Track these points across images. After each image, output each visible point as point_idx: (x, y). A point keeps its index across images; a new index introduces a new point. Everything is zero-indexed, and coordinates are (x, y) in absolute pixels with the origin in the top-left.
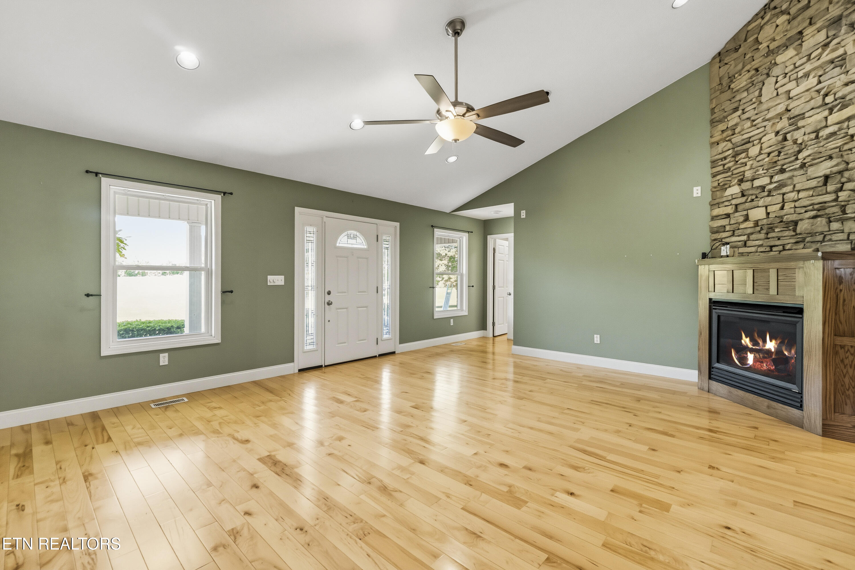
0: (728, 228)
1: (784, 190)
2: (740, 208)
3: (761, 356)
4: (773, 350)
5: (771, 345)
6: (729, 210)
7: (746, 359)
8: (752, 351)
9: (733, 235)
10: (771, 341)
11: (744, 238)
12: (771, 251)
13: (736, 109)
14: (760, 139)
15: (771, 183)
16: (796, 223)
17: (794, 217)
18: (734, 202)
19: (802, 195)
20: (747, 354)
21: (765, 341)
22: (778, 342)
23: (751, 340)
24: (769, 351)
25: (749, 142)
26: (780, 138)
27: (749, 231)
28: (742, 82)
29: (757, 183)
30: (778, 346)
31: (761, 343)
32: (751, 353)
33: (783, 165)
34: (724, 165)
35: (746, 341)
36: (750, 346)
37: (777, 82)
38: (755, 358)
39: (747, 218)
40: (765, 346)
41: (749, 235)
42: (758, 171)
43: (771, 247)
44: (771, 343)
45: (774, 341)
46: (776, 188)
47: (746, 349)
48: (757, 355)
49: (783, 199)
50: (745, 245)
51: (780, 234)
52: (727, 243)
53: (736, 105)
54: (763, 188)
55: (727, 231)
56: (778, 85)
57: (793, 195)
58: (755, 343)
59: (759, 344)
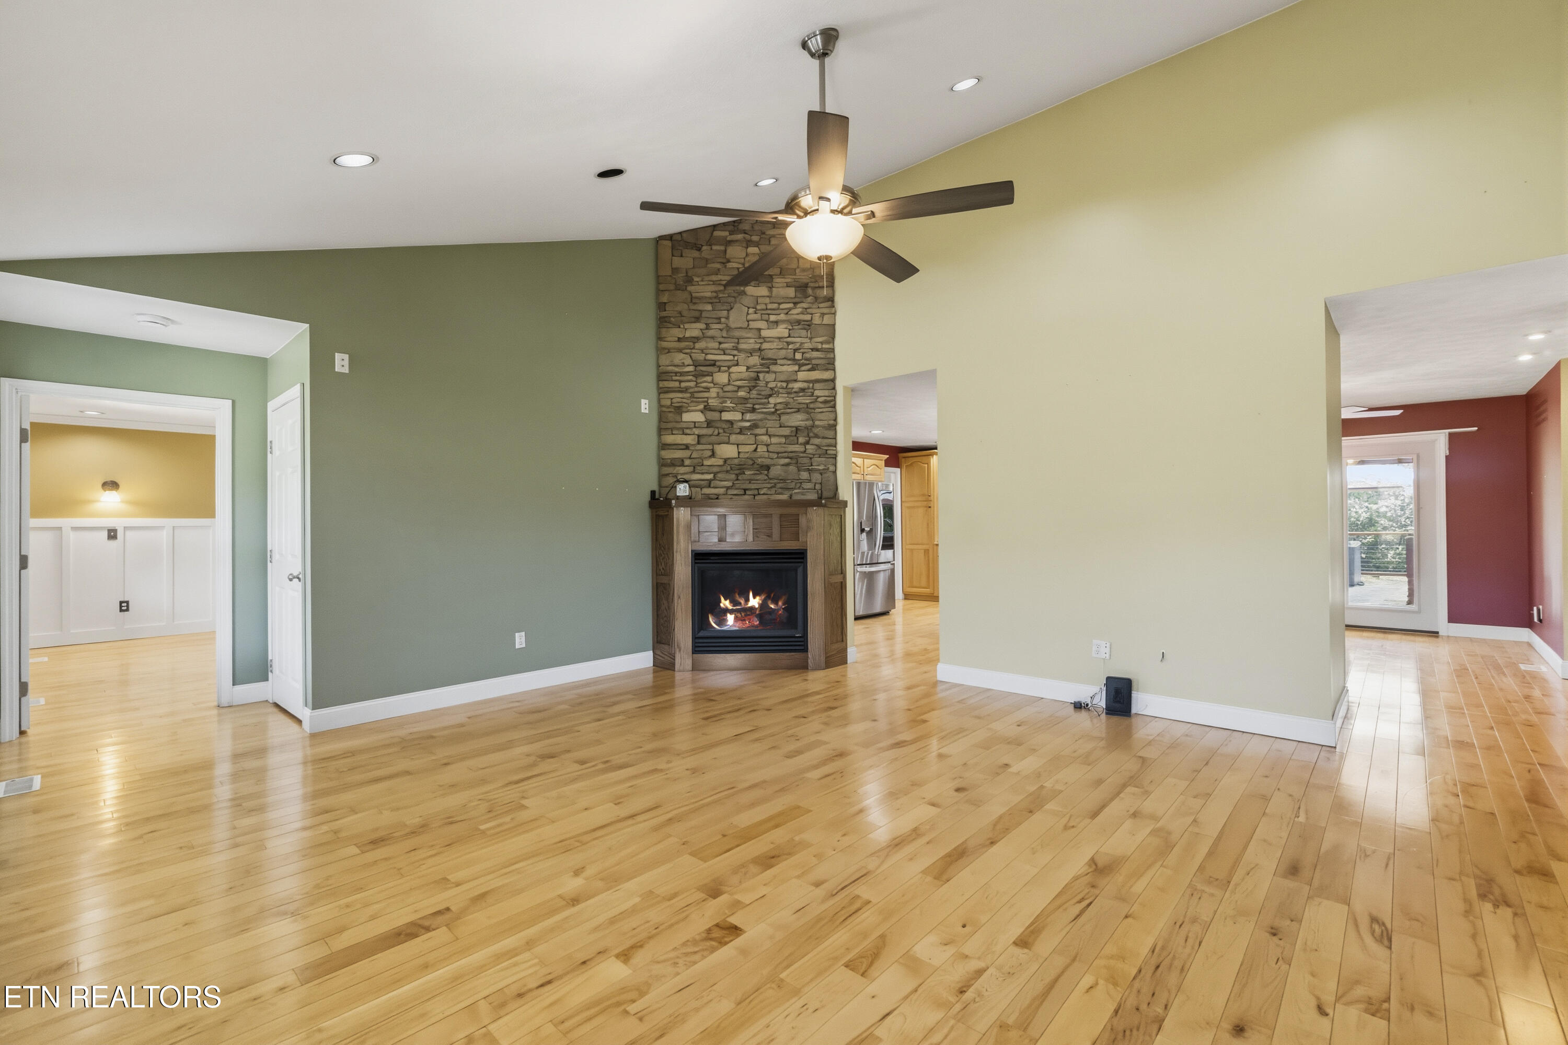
0: (687, 462)
1: (758, 431)
2: (703, 440)
3: (743, 614)
4: (757, 606)
5: (754, 602)
6: (689, 440)
7: (726, 620)
8: (731, 612)
9: (694, 472)
10: (754, 597)
11: (710, 476)
12: (745, 494)
13: (697, 319)
14: (729, 367)
15: (742, 420)
16: (768, 468)
17: (768, 462)
18: (697, 431)
19: (774, 440)
20: (726, 616)
21: (747, 600)
22: (763, 598)
23: (731, 602)
24: (752, 608)
25: (714, 365)
26: (752, 374)
27: (715, 469)
28: (704, 290)
29: (726, 416)
30: (762, 601)
31: (742, 601)
32: (731, 614)
33: (755, 404)
34: (680, 382)
35: (725, 603)
36: (730, 607)
37: (747, 313)
38: (736, 619)
39: (713, 455)
40: (747, 604)
41: (715, 474)
42: (725, 402)
43: (745, 490)
44: (755, 600)
45: (758, 598)
46: (749, 428)
47: (726, 611)
48: (739, 615)
49: (756, 441)
50: (712, 486)
51: (752, 477)
52: (686, 481)
53: (697, 314)
54: (731, 423)
55: (687, 466)
56: (748, 317)
57: (765, 438)
58: (734, 602)
59: (740, 604)
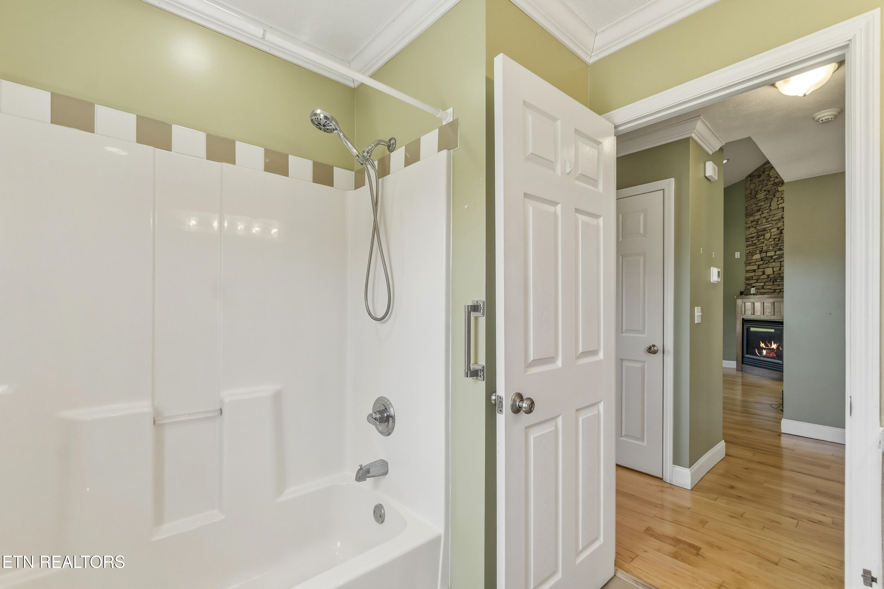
0: (754, 278)
2: (761, 267)
4: (775, 348)
5: (774, 346)
6: (755, 267)
7: (763, 353)
8: (765, 349)
9: (757, 282)
10: (774, 344)
11: (762, 284)
12: (775, 292)
13: (759, 210)
14: (770, 230)
15: (775, 255)
18: (757, 263)
20: (763, 351)
21: (771, 345)
22: (778, 345)
23: (764, 345)
24: (773, 349)
25: (765, 230)
26: (779, 231)
27: (764, 280)
28: (761, 195)
29: (769, 254)
31: (769, 345)
33: (781, 246)
34: (752, 241)
35: (762, 345)
36: (764, 347)
37: (778, 201)
39: (764, 273)
40: (771, 347)
41: (765, 283)
42: (769, 247)
43: (775, 290)
45: (775, 344)
46: (777, 258)
47: (763, 348)
48: (768, 351)
49: (781, 264)
50: (763, 288)
51: (779, 283)
52: (754, 287)
53: (758, 208)
54: (772, 257)
55: (754, 280)
56: (778, 203)
58: (767, 346)
59: (768, 346)
